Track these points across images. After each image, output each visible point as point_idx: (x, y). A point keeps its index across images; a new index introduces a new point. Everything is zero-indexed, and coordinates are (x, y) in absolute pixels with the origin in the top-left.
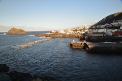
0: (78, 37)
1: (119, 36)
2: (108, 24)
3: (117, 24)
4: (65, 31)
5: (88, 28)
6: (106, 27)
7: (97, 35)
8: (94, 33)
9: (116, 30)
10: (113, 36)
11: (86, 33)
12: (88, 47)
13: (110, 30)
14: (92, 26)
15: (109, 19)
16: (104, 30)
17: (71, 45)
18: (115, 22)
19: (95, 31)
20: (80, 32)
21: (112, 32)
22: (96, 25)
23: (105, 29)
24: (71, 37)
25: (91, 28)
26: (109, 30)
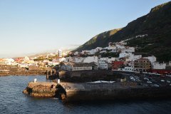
0: (46, 73)
1: (119, 70)
2: (101, 49)
3: (115, 48)
4: (16, 60)
5: (65, 54)
6: (97, 54)
7: (82, 69)
8: (77, 65)
9: (113, 59)
10: (110, 69)
11: (62, 64)
12: (65, 93)
13: (105, 59)
14: (74, 51)
15: (103, 40)
16: (94, 59)
17: (30, 90)
18: (111, 45)
19: (78, 60)
20: (50, 63)
21: (106, 62)
22: (80, 49)
23: (96, 57)
24: (30, 72)
25: (72, 55)
26: (102, 59)
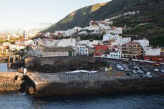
1: (103, 56)
2: (79, 29)
3: (98, 28)
5: (32, 35)
6: (75, 36)
7: (56, 54)
8: (47, 49)
9: (96, 42)
10: (91, 55)
11: (28, 47)
13: (85, 42)
14: (45, 32)
15: (83, 17)
16: (71, 43)
18: (93, 24)
19: (50, 44)
20: (12, 47)
21: (87, 47)
22: (52, 29)
23: (74, 40)
25: (41, 36)
26: (81, 42)
